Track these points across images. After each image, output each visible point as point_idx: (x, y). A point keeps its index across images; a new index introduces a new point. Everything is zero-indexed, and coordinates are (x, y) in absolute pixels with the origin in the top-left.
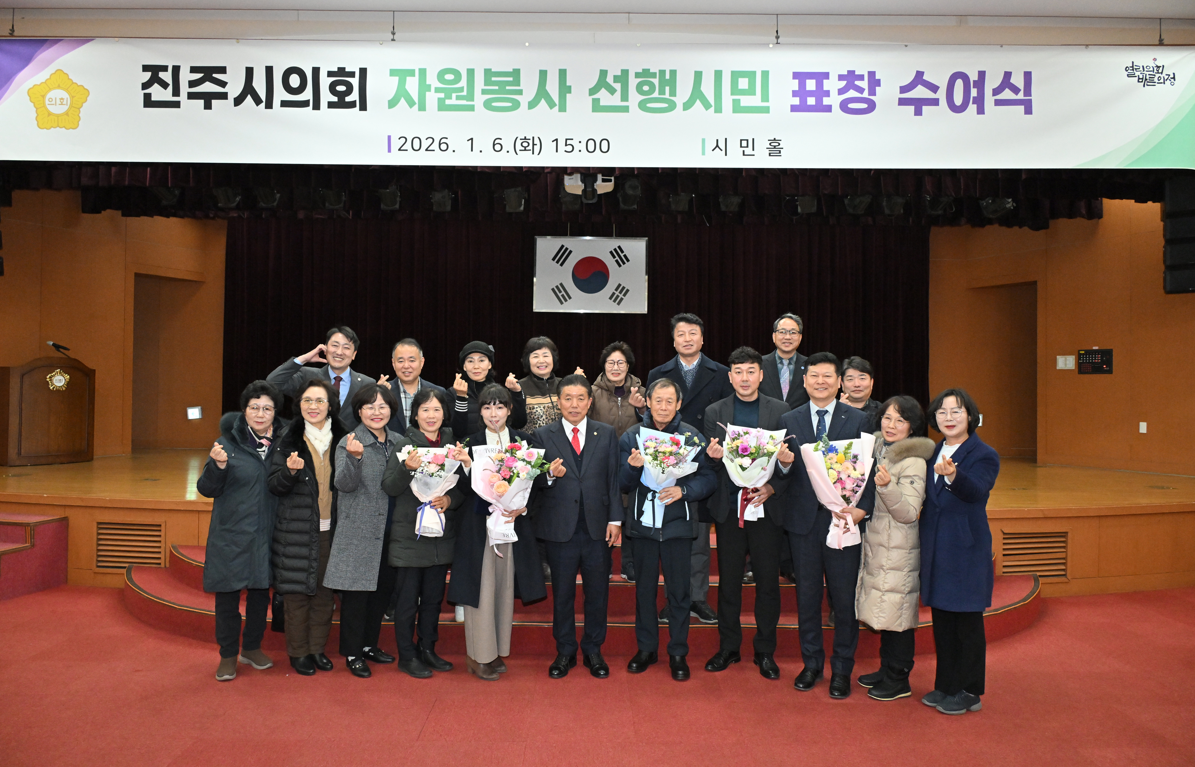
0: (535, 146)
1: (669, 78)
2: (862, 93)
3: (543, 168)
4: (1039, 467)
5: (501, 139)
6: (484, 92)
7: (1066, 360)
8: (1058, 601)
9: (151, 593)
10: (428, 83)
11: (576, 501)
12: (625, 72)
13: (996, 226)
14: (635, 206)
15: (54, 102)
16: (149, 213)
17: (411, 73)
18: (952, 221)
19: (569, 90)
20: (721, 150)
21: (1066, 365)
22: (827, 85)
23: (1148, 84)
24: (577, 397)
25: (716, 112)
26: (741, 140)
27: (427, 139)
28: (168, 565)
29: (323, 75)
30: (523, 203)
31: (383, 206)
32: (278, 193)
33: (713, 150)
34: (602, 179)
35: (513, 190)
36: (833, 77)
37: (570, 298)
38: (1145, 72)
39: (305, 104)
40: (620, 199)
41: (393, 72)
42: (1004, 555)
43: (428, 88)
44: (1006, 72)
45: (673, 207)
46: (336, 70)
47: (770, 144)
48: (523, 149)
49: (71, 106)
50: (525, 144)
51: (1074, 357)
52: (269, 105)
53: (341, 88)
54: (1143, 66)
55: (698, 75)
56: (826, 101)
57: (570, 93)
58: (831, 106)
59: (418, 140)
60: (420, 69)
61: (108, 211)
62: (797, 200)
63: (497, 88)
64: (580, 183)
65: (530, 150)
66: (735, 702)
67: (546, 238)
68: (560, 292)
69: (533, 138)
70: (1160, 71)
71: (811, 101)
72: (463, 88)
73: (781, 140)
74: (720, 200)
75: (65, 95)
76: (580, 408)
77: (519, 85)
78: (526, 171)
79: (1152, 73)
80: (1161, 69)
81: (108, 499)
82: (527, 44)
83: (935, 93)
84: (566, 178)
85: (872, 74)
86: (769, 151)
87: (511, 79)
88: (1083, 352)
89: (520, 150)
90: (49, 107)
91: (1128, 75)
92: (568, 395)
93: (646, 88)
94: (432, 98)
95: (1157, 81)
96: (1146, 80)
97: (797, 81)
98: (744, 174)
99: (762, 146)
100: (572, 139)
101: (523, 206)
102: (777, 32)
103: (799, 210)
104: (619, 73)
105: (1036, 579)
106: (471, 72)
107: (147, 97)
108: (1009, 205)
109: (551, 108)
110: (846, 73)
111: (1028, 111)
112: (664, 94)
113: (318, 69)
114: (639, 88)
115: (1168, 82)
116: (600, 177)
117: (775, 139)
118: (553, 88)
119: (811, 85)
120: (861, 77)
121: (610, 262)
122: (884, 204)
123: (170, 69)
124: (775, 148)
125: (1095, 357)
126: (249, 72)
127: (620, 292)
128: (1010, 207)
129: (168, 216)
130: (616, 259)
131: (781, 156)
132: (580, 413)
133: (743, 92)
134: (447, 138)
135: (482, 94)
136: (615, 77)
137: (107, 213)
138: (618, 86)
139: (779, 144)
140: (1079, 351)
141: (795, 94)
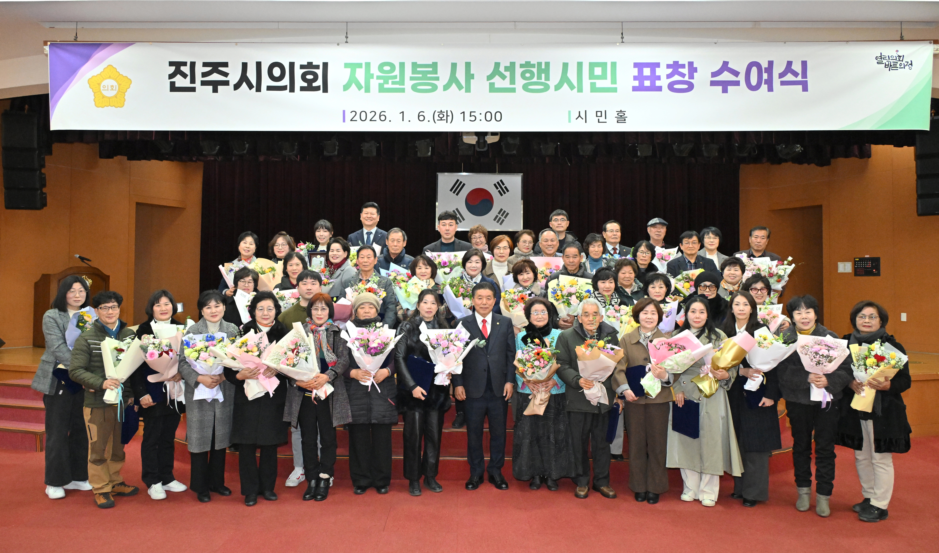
0: (448, 117)
1: (544, 68)
2: (684, 77)
5: (423, 112)
6: (412, 79)
7: (845, 266)
10: (371, 72)
11: (485, 370)
12: (513, 64)
13: (789, 164)
14: (515, 152)
15: (106, 88)
16: (149, 158)
17: (360, 66)
18: (756, 160)
19: (472, 77)
20: (583, 119)
21: (845, 269)
22: (659, 72)
23: (893, 69)
24: (486, 297)
25: (578, 91)
26: (597, 112)
27: (370, 113)
29: (297, 67)
30: (430, 150)
32: (247, 144)
33: (576, 119)
35: (423, 141)
36: (663, 66)
37: (464, 219)
38: (890, 60)
39: (284, 88)
41: (347, 65)
43: (372, 76)
44: (788, 62)
45: (543, 152)
46: (306, 64)
47: (618, 114)
48: (440, 119)
49: (119, 91)
50: (441, 116)
51: (851, 263)
52: (259, 90)
53: (310, 77)
54: (889, 56)
55: (565, 66)
56: (658, 83)
57: (473, 79)
58: (661, 87)
59: (364, 113)
60: (366, 63)
61: (118, 156)
62: (637, 147)
63: (421, 76)
64: (474, 136)
65: (445, 120)
67: (445, 174)
69: (447, 111)
70: (901, 59)
71: (647, 83)
72: (396, 76)
73: (625, 111)
74: (579, 147)
75: (114, 83)
76: (487, 305)
77: (437, 74)
79: (895, 61)
80: (902, 58)
82: (442, 44)
83: (737, 76)
84: (465, 136)
85: (691, 64)
86: (617, 119)
87: (431, 69)
88: (858, 259)
89: (438, 120)
90: (103, 92)
91: (877, 62)
92: (480, 296)
93: (528, 75)
94: (374, 84)
95: (899, 67)
96: (891, 66)
97: (636, 69)
99: (612, 116)
100: (475, 112)
101: (430, 152)
102: (622, 34)
103: (639, 154)
104: (508, 65)
106: (402, 65)
107: (172, 84)
108: (799, 149)
109: (460, 90)
110: (672, 63)
111: (805, 89)
112: (541, 79)
113: (293, 63)
114: (523, 75)
115: (907, 67)
117: (621, 110)
118: (461, 75)
119: (647, 72)
120: (683, 66)
121: (494, 192)
122: (703, 148)
123: (188, 64)
124: (621, 117)
125: (867, 263)
126: (245, 66)
127: (502, 215)
128: (799, 151)
129: (161, 160)
130: (498, 190)
131: (626, 123)
132: (488, 308)
133: (598, 77)
134: (385, 112)
135: (410, 80)
136: (506, 67)
137: (117, 158)
138: (507, 74)
139: (624, 114)
140: (855, 259)
141: (635, 78)
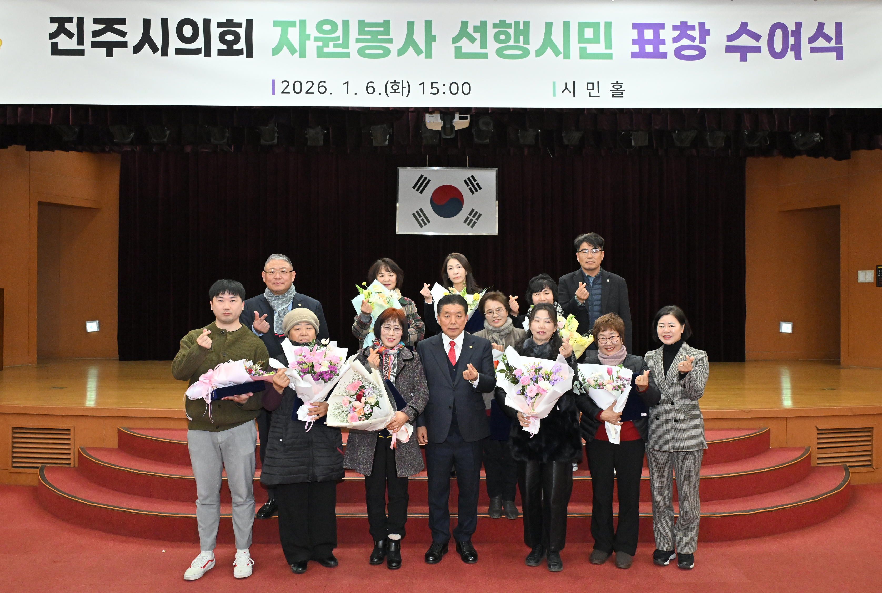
0: (404, 89)
1: (523, 28)
2: (694, 41)
3: (407, 108)
4: (843, 368)
5: (373, 83)
6: (358, 41)
7: (866, 275)
8: (865, 488)
9: (64, 491)
10: (308, 33)
11: (450, 407)
12: (484, 23)
13: (804, 157)
14: (488, 141)
16: (51, 149)
17: (293, 24)
18: (766, 152)
19: (434, 39)
20: (570, 92)
21: (866, 278)
22: (663, 34)
24: (455, 315)
25: (565, 58)
26: (587, 83)
27: (307, 83)
28: (76, 465)
29: (213, 26)
30: (388, 138)
31: (262, 142)
32: (168, 129)
33: (563, 92)
34: (459, 116)
35: (379, 126)
36: (668, 27)
37: (429, 222)
39: (197, 52)
40: (475, 134)
41: (276, 24)
42: (818, 448)
43: (308, 37)
44: (819, 23)
45: (521, 141)
46: (225, 21)
47: (613, 87)
48: (394, 91)
50: (395, 87)
51: (873, 271)
52: (165, 53)
53: (230, 38)
55: (549, 26)
56: (662, 48)
57: (435, 41)
58: (666, 53)
59: (299, 83)
60: (300, 21)
61: (14, 146)
62: (631, 135)
63: (369, 37)
64: (440, 121)
65: (400, 92)
66: (591, 584)
67: (407, 168)
68: (420, 216)
69: (402, 81)
71: (649, 48)
72: (339, 37)
73: (622, 83)
74: (563, 135)
76: (458, 324)
77: (390, 35)
78: (392, 110)
81: (22, 406)
83: (758, 41)
84: (427, 116)
85: (702, 25)
86: (613, 92)
87: (382, 29)
89: (391, 93)
92: (447, 313)
93: (502, 37)
94: (311, 46)
97: (636, 31)
98: (585, 112)
99: (606, 89)
100: (437, 83)
101: (388, 141)
103: (633, 143)
104: (479, 24)
105: (846, 469)
106: (346, 23)
107: (55, 46)
108: (817, 139)
109: (418, 55)
110: (679, 24)
111: (840, 57)
112: (519, 42)
113: (209, 20)
114: (496, 37)
116: (457, 115)
117: (617, 82)
118: (419, 37)
119: (649, 34)
120: (693, 28)
121: (464, 190)
122: (708, 137)
123: (75, 21)
124: (617, 90)
126: (147, 23)
127: (474, 217)
128: (818, 140)
129: (67, 150)
130: (469, 187)
131: (623, 97)
132: (458, 328)
133: (589, 41)
134: (325, 82)
135: (357, 42)
136: (475, 27)
137: (13, 148)
138: (477, 36)
139: (621, 87)
140: (877, 266)
141: (634, 42)
